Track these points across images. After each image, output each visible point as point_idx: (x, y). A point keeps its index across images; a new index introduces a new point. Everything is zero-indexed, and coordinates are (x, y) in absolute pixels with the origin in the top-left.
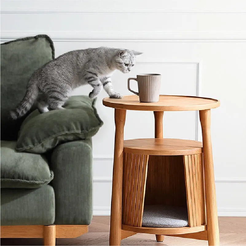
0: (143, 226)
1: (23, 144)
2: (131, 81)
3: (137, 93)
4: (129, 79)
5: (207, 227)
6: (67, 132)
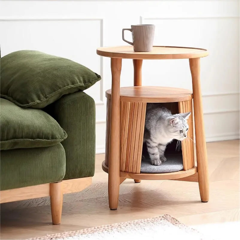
0: (141, 172)
2: (125, 31)
3: (132, 43)
4: (123, 30)
5: (197, 170)
6: (72, 86)
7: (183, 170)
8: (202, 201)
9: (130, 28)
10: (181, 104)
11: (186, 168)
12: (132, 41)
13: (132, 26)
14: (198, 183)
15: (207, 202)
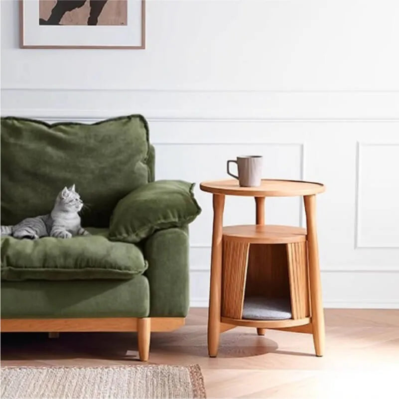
0: (243, 318)
1: (117, 233)
2: (230, 163)
3: (237, 177)
4: (228, 162)
5: (311, 320)
6: (163, 221)
7: (292, 318)
8: (317, 356)
9: (236, 159)
10: (289, 246)
11: (295, 317)
12: (237, 175)
13: (238, 158)
14: (312, 335)
15: (321, 356)
